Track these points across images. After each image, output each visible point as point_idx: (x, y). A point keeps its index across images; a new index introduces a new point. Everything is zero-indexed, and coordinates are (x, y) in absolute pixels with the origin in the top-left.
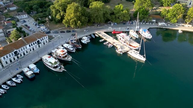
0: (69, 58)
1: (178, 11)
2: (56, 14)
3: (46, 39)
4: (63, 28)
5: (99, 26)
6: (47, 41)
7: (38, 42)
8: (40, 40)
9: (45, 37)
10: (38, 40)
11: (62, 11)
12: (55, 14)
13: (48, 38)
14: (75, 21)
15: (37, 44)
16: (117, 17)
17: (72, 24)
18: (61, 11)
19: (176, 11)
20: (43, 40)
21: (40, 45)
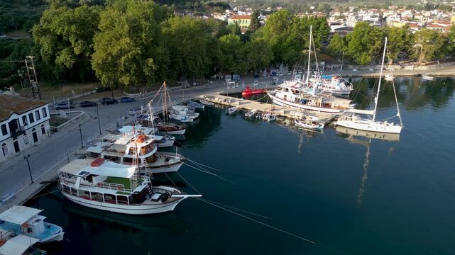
0: (171, 162)
1: (370, 34)
2: (54, 53)
3: (42, 119)
4: (85, 94)
5: (195, 84)
6: (47, 127)
7: (14, 124)
8: (20, 117)
9: (40, 109)
10: (14, 117)
11: (76, 41)
12: (50, 52)
13: (48, 117)
14: (134, 60)
15: (8, 135)
16: (240, 56)
17: (128, 70)
18: (72, 40)
19: (366, 35)
20: (32, 121)
21: (20, 139)
